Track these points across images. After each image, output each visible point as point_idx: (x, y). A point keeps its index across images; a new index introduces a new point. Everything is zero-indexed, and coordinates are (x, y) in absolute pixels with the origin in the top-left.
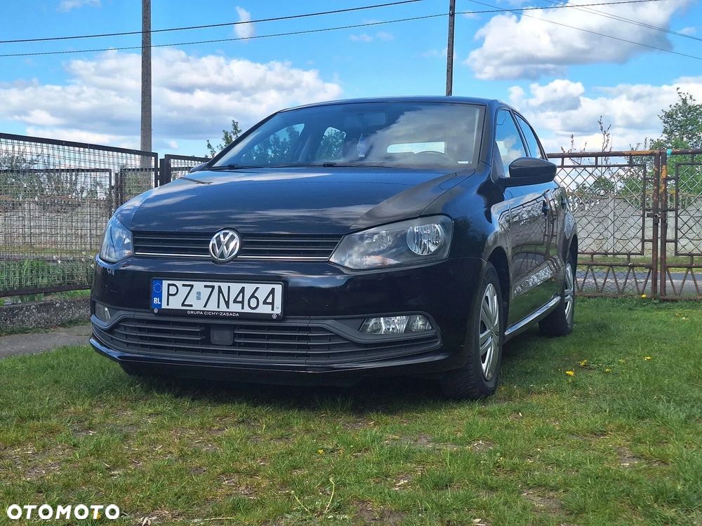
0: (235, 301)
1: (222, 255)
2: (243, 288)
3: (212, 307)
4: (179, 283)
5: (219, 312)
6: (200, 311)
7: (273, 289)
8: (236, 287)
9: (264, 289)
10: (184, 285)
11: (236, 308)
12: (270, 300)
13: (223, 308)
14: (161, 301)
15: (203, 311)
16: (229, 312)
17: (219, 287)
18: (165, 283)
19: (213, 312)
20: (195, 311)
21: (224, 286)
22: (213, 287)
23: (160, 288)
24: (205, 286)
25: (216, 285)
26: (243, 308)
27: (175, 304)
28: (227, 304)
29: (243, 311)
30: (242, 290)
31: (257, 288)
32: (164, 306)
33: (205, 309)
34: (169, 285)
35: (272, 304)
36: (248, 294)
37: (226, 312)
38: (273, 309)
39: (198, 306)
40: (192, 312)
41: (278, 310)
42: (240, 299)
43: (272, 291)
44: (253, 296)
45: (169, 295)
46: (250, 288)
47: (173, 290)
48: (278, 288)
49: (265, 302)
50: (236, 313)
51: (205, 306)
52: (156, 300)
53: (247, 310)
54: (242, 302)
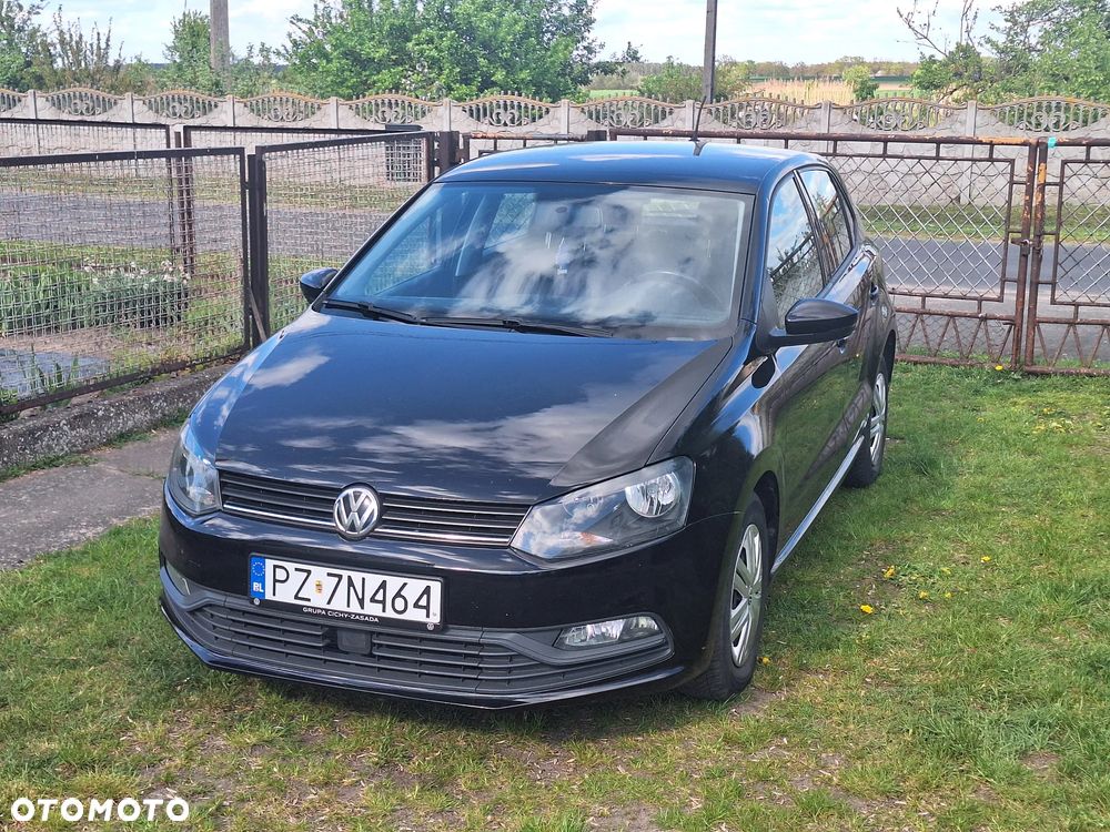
0: (373, 600)
1: (352, 527)
2: (384, 582)
3: (339, 604)
4: (291, 566)
5: (350, 614)
6: (322, 609)
7: (428, 588)
8: (374, 580)
9: (415, 587)
10: (296, 569)
11: (373, 610)
12: (423, 602)
13: (355, 608)
14: (263, 588)
15: (327, 610)
16: (365, 616)
17: (349, 577)
18: (270, 564)
19: (342, 612)
20: (315, 608)
21: (357, 576)
22: (340, 577)
23: (261, 569)
24: (329, 575)
25: (345, 574)
26: (384, 611)
27: (285, 594)
28: (361, 602)
29: (384, 615)
30: (383, 585)
31: (405, 584)
32: (269, 596)
33: (328, 607)
34: (275, 567)
35: (427, 608)
36: (391, 592)
37: (360, 615)
38: (428, 616)
39: (318, 601)
40: (310, 610)
41: (435, 618)
42: (379, 597)
43: (427, 591)
44: (398, 595)
45: (275, 581)
46: (394, 583)
47: (281, 575)
48: (436, 587)
49: (416, 605)
50: (374, 617)
51: (329, 603)
52: (256, 586)
53: (390, 614)
54: (383, 602)
